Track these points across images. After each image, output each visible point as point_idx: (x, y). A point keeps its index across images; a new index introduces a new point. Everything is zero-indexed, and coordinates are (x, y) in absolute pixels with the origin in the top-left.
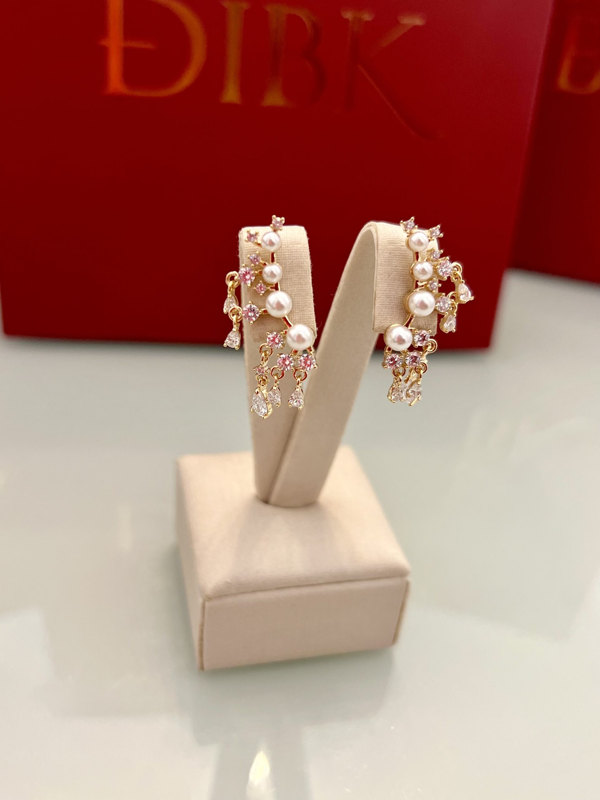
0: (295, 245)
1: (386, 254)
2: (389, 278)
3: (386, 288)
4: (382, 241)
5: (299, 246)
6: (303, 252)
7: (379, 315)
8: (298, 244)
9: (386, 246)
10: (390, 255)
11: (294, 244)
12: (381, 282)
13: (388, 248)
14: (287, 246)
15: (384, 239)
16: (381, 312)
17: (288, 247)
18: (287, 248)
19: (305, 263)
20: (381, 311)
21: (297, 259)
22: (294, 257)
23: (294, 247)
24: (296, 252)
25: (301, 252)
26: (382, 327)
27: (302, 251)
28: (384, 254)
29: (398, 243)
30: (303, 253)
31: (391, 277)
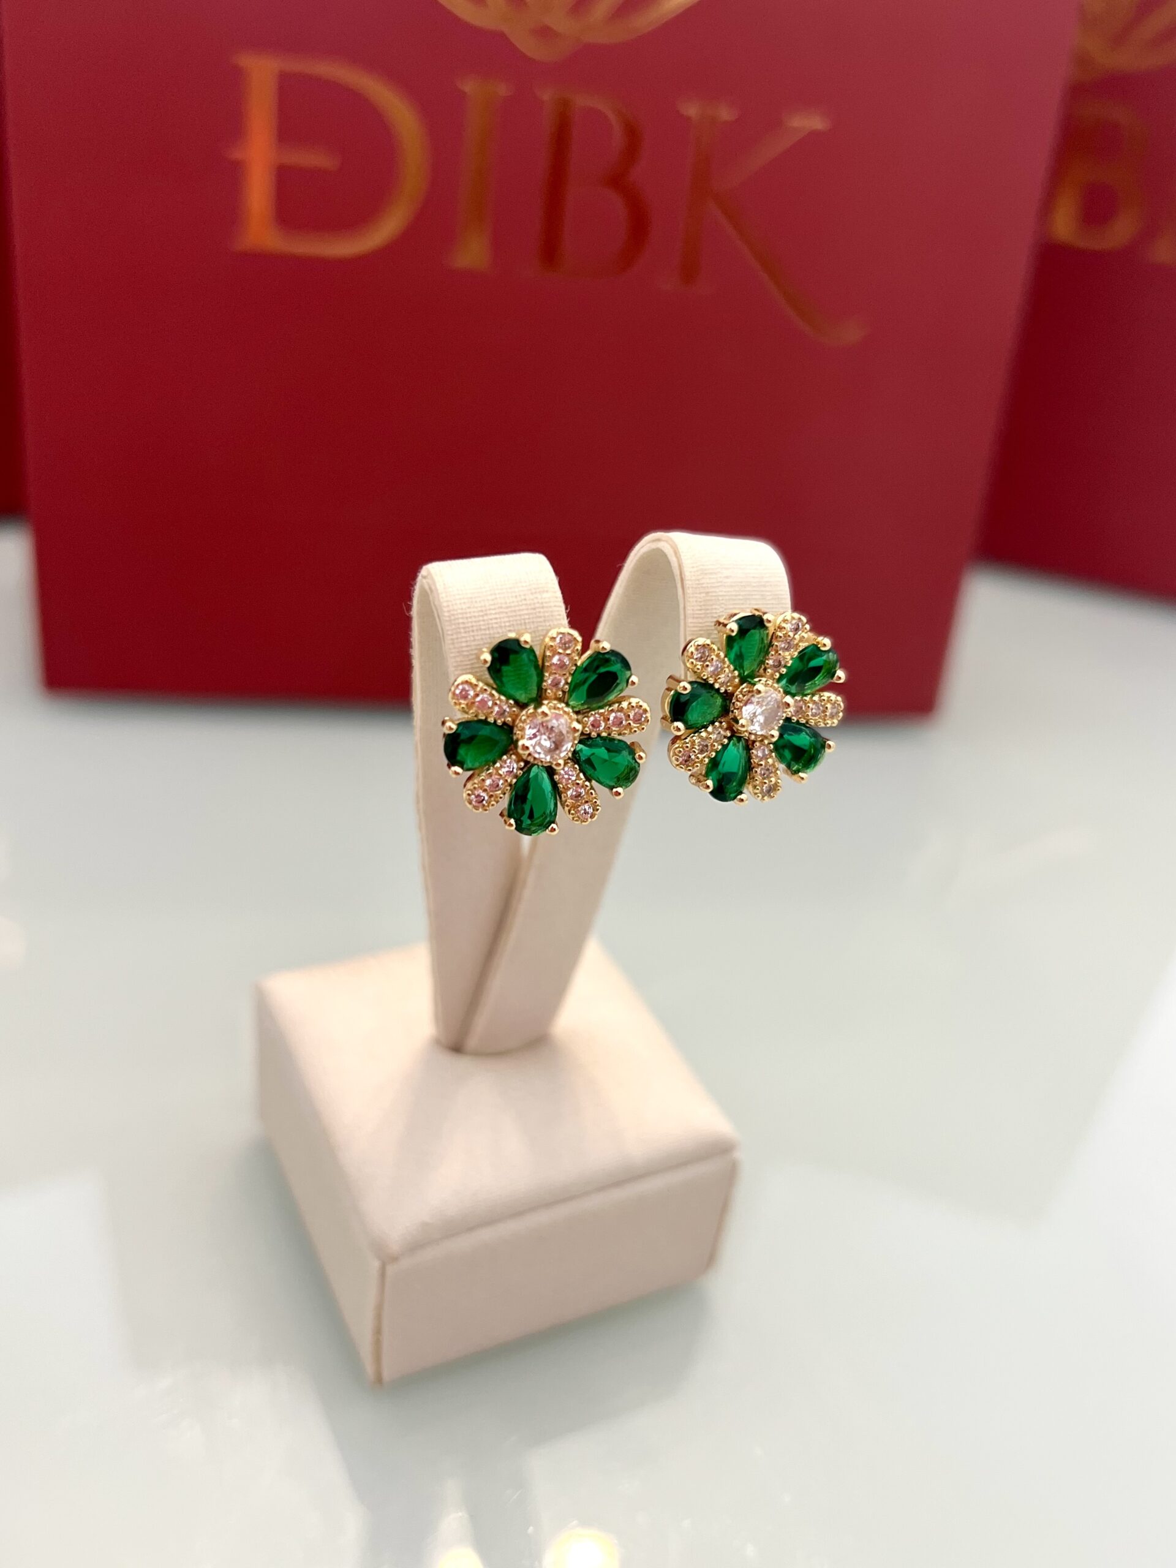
8: (544, 592)
14: (523, 597)
17: (525, 600)
21: (545, 621)
22: (540, 617)
25: (550, 607)
29: (722, 572)
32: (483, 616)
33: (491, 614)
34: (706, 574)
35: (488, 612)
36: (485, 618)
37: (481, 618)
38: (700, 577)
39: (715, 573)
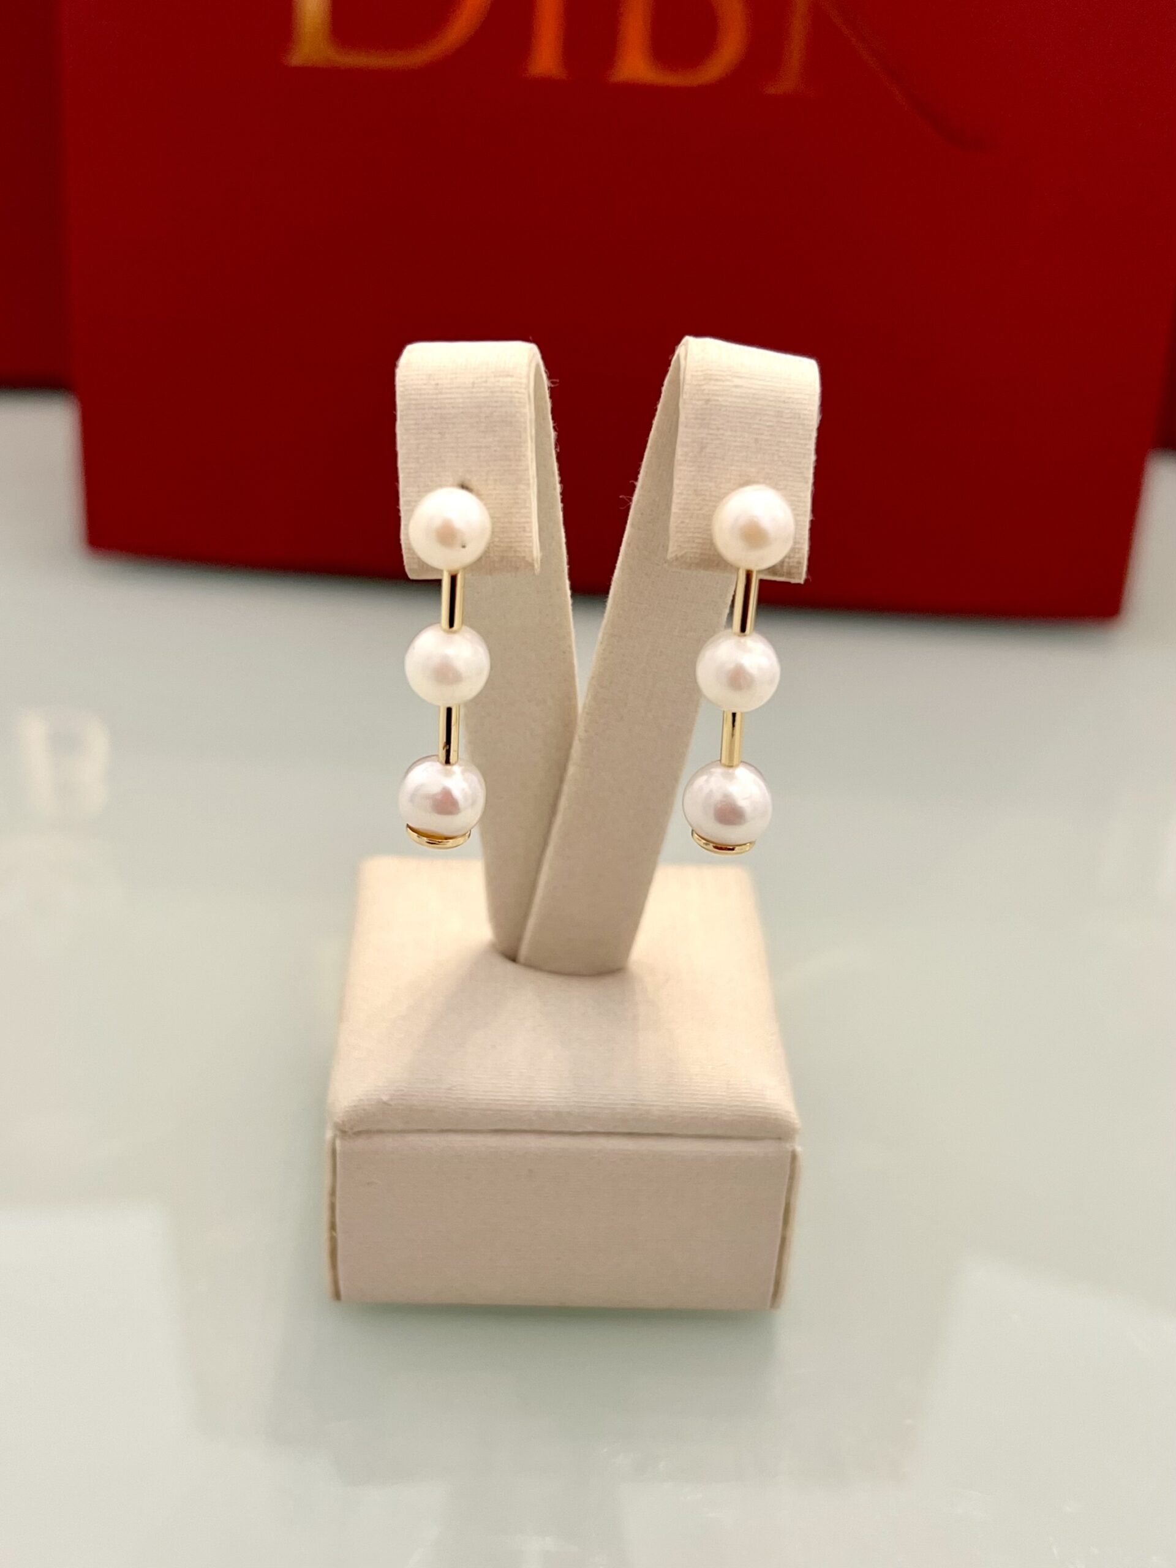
0: (501, 379)
1: (700, 403)
2: (703, 454)
3: (693, 473)
4: (692, 376)
5: (510, 379)
6: (517, 392)
7: (677, 532)
8: (508, 376)
9: (700, 385)
10: (706, 404)
11: (500, 376)
12: (685, 461)
13: (704, 390)
14: (484, 379)
15: (697, 371)
16: (682, 525)
17: (486, 382)
18: (484, 385)
19: (518, 415)
20: (682, 522)
21: (501, 407)
22: (497, 402)
23: (498, 381)
24: (502, 392)
25: (511, 392)
26: (682, 556)
27: (514, 390)
28: (694, 402)
29: (728, 380)
30: (517, 395)
31: (708, 450)
32: (437, 394)
33: (446, 393)
34: (710, 379)
35: (444, 391)
36: (439, 396)
37: (434, 397)
38: (703, 382)
39: (723, 381)
